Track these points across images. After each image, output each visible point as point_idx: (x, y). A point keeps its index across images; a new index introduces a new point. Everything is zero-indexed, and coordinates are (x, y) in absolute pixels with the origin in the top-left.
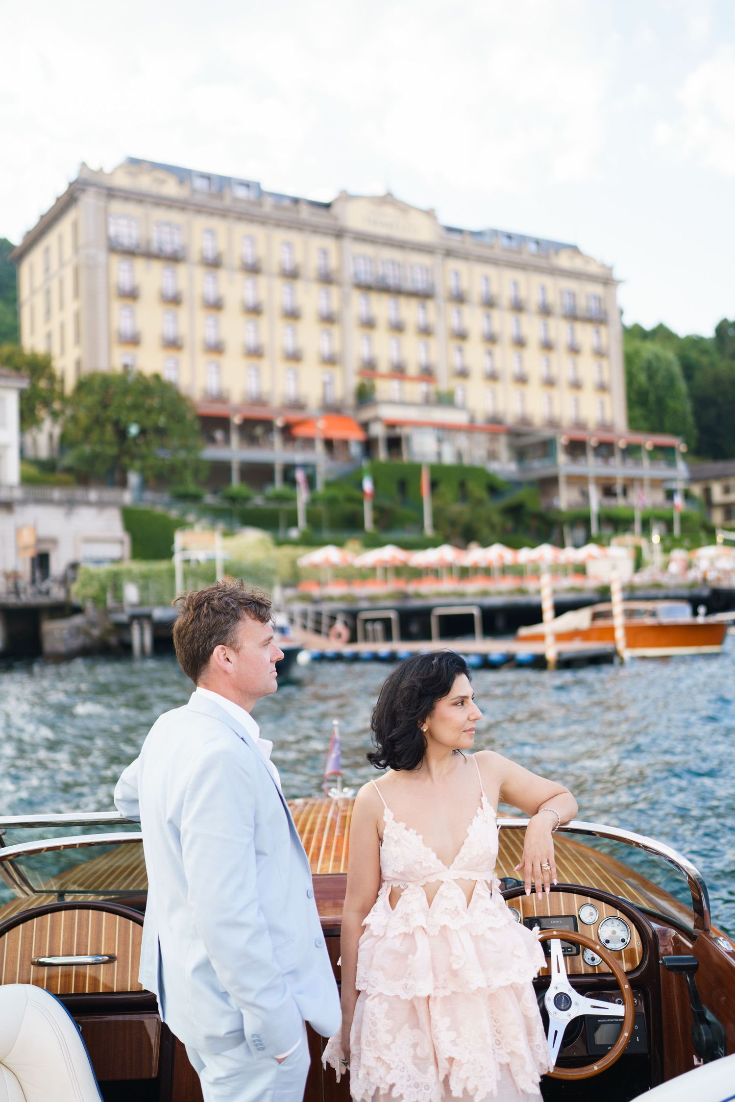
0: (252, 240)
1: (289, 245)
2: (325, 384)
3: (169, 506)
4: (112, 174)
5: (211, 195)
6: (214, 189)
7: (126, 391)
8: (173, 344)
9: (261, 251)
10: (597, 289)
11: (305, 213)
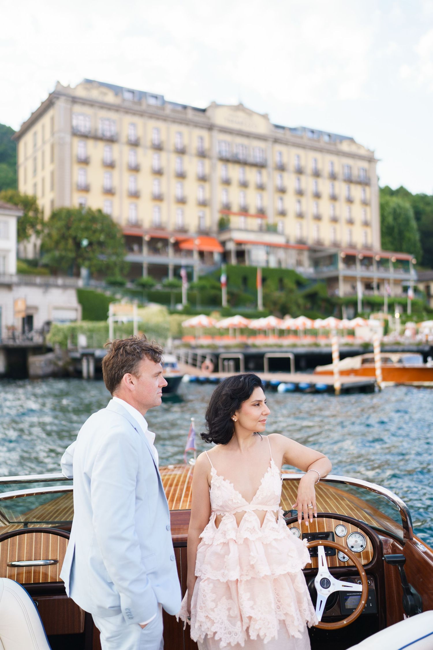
0: (158, 130)
1: (180, 134)
2: (200, 218)
3: (105, 289)
4: (75, 89)
5: (134, 103)
6: (136, 99)
7: (81, 220)
8: (109, 192)
9: (164, 137)
10: (365, 165)
11: (190, 114)
